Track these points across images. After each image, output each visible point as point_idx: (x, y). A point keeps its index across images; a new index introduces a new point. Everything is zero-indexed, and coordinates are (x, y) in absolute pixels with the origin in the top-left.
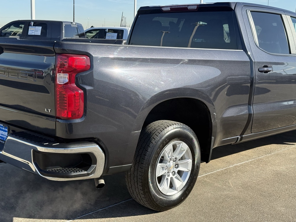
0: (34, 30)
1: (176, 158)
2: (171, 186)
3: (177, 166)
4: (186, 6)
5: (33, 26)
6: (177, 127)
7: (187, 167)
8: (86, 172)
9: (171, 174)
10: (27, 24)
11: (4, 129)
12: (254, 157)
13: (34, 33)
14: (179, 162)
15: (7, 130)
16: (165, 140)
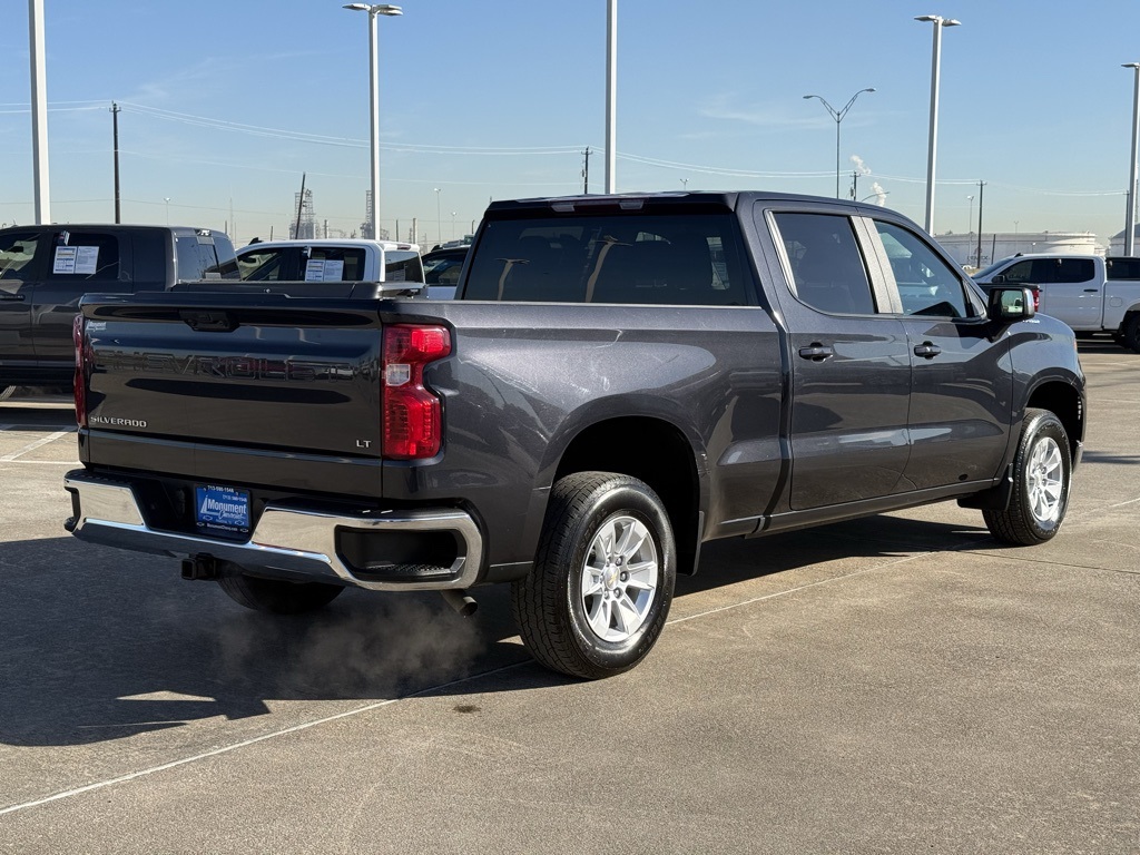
0: (74, 257)
1: (621, 557)
2: (614, 623)
3: (624, 575)
4: (616, 202)
5: (71, 243)
6: (623, 483)
7: (646, 580)
8: (448, 571)
9: (611, 593)
10: (47, 238)
11: (235, 499)
12: (801, 583)
13: (72, 268)
14: (628, 568)
15: (245, 500)
16: (598, 512)
